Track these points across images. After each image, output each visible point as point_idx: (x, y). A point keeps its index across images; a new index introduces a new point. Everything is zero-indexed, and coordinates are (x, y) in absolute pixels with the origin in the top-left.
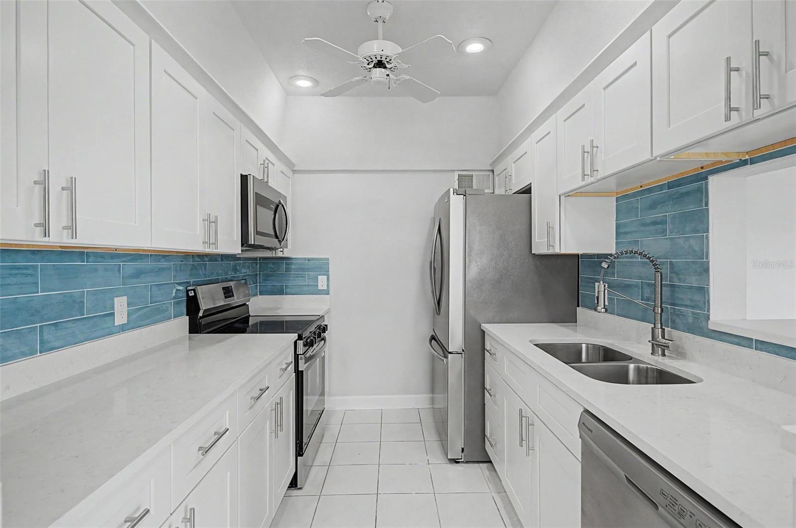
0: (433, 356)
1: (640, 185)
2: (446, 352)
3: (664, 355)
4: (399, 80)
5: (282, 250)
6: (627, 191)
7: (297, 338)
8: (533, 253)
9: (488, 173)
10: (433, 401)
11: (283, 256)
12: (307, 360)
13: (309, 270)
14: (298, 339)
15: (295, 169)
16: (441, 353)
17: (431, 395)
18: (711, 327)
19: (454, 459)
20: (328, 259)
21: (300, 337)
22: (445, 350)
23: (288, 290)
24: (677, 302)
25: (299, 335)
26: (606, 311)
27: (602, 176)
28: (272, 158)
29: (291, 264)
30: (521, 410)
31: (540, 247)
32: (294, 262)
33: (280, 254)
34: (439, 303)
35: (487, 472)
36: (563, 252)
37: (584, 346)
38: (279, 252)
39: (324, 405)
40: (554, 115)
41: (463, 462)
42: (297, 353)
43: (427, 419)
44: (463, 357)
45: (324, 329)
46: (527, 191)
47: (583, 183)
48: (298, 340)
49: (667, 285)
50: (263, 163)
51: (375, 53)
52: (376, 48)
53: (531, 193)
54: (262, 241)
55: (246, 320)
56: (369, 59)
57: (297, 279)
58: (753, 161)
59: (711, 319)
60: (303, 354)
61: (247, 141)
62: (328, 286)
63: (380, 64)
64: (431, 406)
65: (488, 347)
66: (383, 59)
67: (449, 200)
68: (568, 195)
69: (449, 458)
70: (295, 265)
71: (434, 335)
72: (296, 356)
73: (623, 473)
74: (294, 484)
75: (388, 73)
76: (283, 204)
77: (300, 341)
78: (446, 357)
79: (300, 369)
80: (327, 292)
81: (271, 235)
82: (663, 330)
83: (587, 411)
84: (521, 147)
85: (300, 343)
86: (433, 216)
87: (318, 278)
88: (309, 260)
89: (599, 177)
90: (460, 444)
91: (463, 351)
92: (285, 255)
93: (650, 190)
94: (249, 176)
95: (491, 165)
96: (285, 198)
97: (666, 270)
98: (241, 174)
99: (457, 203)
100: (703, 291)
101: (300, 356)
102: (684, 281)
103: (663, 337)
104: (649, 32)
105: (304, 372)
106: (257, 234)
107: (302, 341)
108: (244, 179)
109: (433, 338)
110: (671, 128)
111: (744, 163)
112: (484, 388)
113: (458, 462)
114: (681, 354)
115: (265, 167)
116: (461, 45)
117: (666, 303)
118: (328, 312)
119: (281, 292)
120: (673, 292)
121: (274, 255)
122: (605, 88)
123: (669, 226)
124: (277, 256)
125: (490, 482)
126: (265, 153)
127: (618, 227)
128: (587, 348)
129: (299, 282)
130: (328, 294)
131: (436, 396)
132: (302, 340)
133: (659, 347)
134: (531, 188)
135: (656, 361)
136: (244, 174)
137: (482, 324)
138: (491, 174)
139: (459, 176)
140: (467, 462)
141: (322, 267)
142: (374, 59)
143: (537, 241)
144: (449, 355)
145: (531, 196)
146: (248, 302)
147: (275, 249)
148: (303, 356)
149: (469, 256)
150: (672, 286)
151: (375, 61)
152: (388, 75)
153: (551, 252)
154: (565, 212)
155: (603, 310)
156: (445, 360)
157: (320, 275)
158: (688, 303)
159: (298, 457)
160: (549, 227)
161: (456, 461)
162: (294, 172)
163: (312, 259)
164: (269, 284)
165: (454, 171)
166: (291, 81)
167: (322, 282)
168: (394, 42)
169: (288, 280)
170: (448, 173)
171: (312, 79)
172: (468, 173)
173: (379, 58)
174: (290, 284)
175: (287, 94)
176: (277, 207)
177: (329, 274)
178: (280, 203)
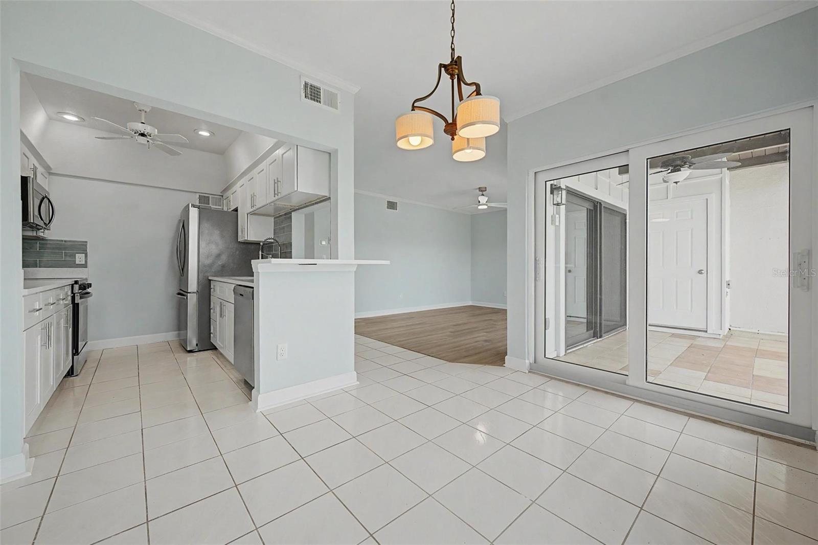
1: (278, 213)
2: (186, 293)
4: (155, 143)
5: (44, 231)
6: (276, 215)
7: (74, 282)
8: (239, 240)
9: (220, 197)
10: (179, 335)
11: (44, 236)
12: (82, 298)
13: (65, 249)
14: (75, 284)
15: (52, 172)
17: (177, 332)
19: (191, 351)
20: (86, 242)
23: (42, 264)
27: (258, 208)
28: (37, 165)
29: (47, 244)
30: (221, 303)
31: (241, 237)
32: (49, 242)
33: (41, 234)
41: (196, 351)
42: (74, 292)
44: (197, 295)
45: (90, 285)
46: (236, 210)
47: (252, 210)
50: (33, 168)
51: (140, 130)
52: (141, 128)
53: (238, 211)
56: (136, 131)
57: (51, 255)
61: (24, 154)
62: (86, 261)
63: (143, 135)
64: (178, 339)
65: (212, 287)
66: (146, 133)
67: (189, 210)
68: (250, 214)
69: (188, 351)
70: (50, 244)
71: (181, 292)
74: (71, 373)
76: (49, 197)
78: (187, 297)
79: (76, 302)
80: (84, 266)
83: (236, 285)
85: (77, 286)
87: (75, 255)
88: (65, 241)
89: (256, 208)
90: (194, 342)
91: (197, 291)
94: (27, 177)
95: (222, 192)
96: (48, 193)
98: (21, 175)
99: (194, 213)
101: (76, 294)
104: (266, 160)
105: (79, 305)
108: (24, 181)
109: (179, 293)
110: (270, 195)
113: (194, 352)
115: (35, 170)
116: (196, 130)
119: (34, 266)
122: (259, 173)
126: (33, 161)
127: (274, 230)
129: (57, 258)
130: (86, 267)
134: (238, 208)
136: (23, 175)
137: (209, 277)
138: (222, 197)
139: (200, 196)
140: (200, 351)
141: (82, 247)
142: (139, 132)
143: (240, 234)
144: (189, 295)
145: (238, 213)
148: (79, 294)
152: (148, 141)
154: (249, 221)
156: (185, 297)
157: (77, 253)
159: (75, 356)
162: (50, 174)
163: (70, 241)
165: (196, 192)
166: (59, 115)
167: (80, 258)
168: (152, 126)
169: (41, 256)
170: (192, 194)
171: (78, 117)
172: (207, 195)
173: (142, 132)
174: (45, 259)
175: (50, 119)
176: (43, 198)
177: (87, 253)
178: (46, 197)
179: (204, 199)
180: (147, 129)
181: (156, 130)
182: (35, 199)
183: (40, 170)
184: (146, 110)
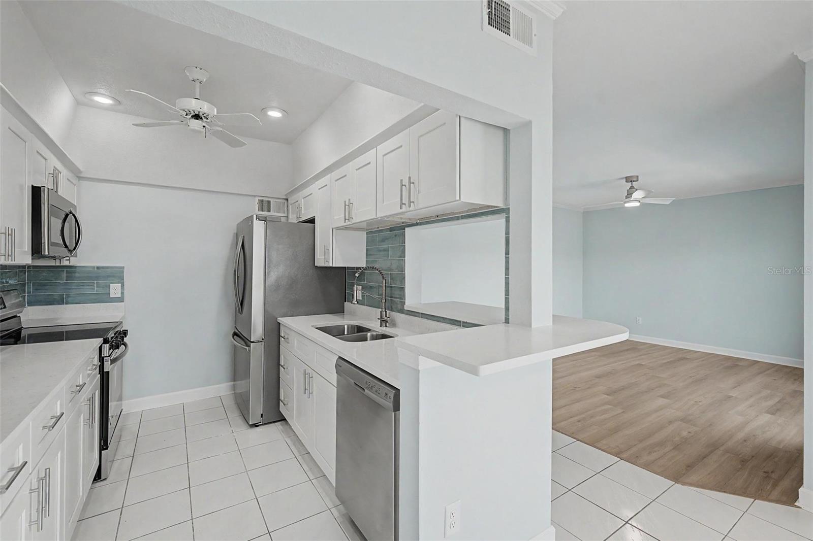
0: (235, 346)
1: (377, 227)
2: (247, 342)
3: (386, 326)
4: (213, 129)
5: (68, 258)
6: (372, 229)
7: (102, 342)
8: (315, 265)
9: (284, 201)
11: (70, 264)
12: (113, 361)
13: (97, 278)
15: (82, 175)
16: (243, 343)
17: (233, 383)
18: (406, 308)
19: (254, 424)
20: (123, 268)
21: (106, 341)
22: (246, 340)
23: (70, 299)
24: (393, 296)
25: (104, 339)
26: (358, 303)
27: (355, 222)
28: (59, 166)
29: (75, 273)
30: (305, 371)
31: (320, 262)
32: (78, 270)
33: (66, 263)
34: (242, 304)
35: (280, 427)
36: (334, 266)
37: (346, 326)
38: (65, 261)
39: (121, 407)
40: (329, 175)
41: (262, 425)
42: (103, 356)
43: (230, 403)
44: (263, 344)
45: (125, 333)
46: (312, 221)
47: (346, 223)
48: (103, 343)
49: (388, 286)
50: (52, 172)
51: (194, 109)
52: (195, 105)
53: (314, 223)
54: (56, 251)
55: (19, 332)
56: (188, 112)
57: (82, 287)
58: (421, 224)
59: (406, 304)
60: (109, 356)
61: (37, 152)
62: (122, 293)
63: (197, 117)
65: (282, 334)
66: (201, 114)
67: (252, 223)
68: (338, 228)
69: (250, 424)
70: (79, 273)
71: (237, 331)
72: (101, 359)
73: (353, 381)
74: (98, 477)
75: (204, 125)
76: (74, 213)
77: (105, 345)
78: (249, 346)
79: (105, 370)
80: (121, 300)
81: (59, 244)
82: (386, 312)
83: (340, 358)
84: (308, 188)
85: (107, 346)
86: (236, 232)
87: (110, 286)
88: (98, 268)
89: (353, 222)
90: (260, 411)
91: (263, 339)
92: (72, 264)
93: (381, 231)
94: (42, 188)
95: (286, 195)
96: (75, 207)
97: (388, 278)
98: (32, 185)
99: (259, 228)
100: (402, 289)
101: (105, 358)
102: (396, 284)
103: (386, 316)
104: (375, 149)
105: (110, 372)
106: (51, 246)
107: (108, 345)
108: (36, 192)
109: (235, 334)
110: (384, 204)
111: (417, 224)
112: (279, 364)
113: (258, 426)
114: (394, 325)
115: (55, 175)
116: (264, 110)
117: (388, 297)
118: (124, 317)
119: (61, 301)
120: (391, 290)
121: (58, 264)
122: (358, 169)
123: (390, 253)
124: (61, 264)
125: (283, 432)
126: (55, 162)
127: (367, 250)
128: (348, 328)
129: (87, 290)
130: (123, 301)
131: (238, 382)
132: (108, 343)
133: (384, 322)
134: (314, 219)
135: (382, 330)
136: (35, 185)
137: (278, 318)
138: (286, 202)
139: (259, 200)
140: (265, 424)
141: (117, 275)
142: (192, 112)
143: (318, 257)
144: (251, 344)
145: (315, 225)
146: (19, 313)
147: (60, 258)
148: (109, 358)
149: (269, 267)
150: (391, 287)
151: (193, 114)
152: (204, 126)
153: (327, 265)
154: (336, 239)
155: (356, 303)
156: (247, 348)
157: (112, 283)
158: (397, 296)
159: (102, 451)
160: (325, 249)
161: (256, 425)
162: (80, 178)
163: (103, 268)
164: (42, 294)
165: (255, 196)
166: (87, 96)
167: (115, 290)
168: (209, 103)
169: (70, 289)
170: (250, 198)
171: (113, 98)
172: (267, 199)
173: (197, 113)
174: (73, 293)
175: (78, 103)
176: (67, 216)
177: (123, 282)
178: (71, 212)
179: (264, 205)
180: (203, 107)
181: (215, 110)
182: (53, 219)
183: (64, 174)
184: (201, 78)
